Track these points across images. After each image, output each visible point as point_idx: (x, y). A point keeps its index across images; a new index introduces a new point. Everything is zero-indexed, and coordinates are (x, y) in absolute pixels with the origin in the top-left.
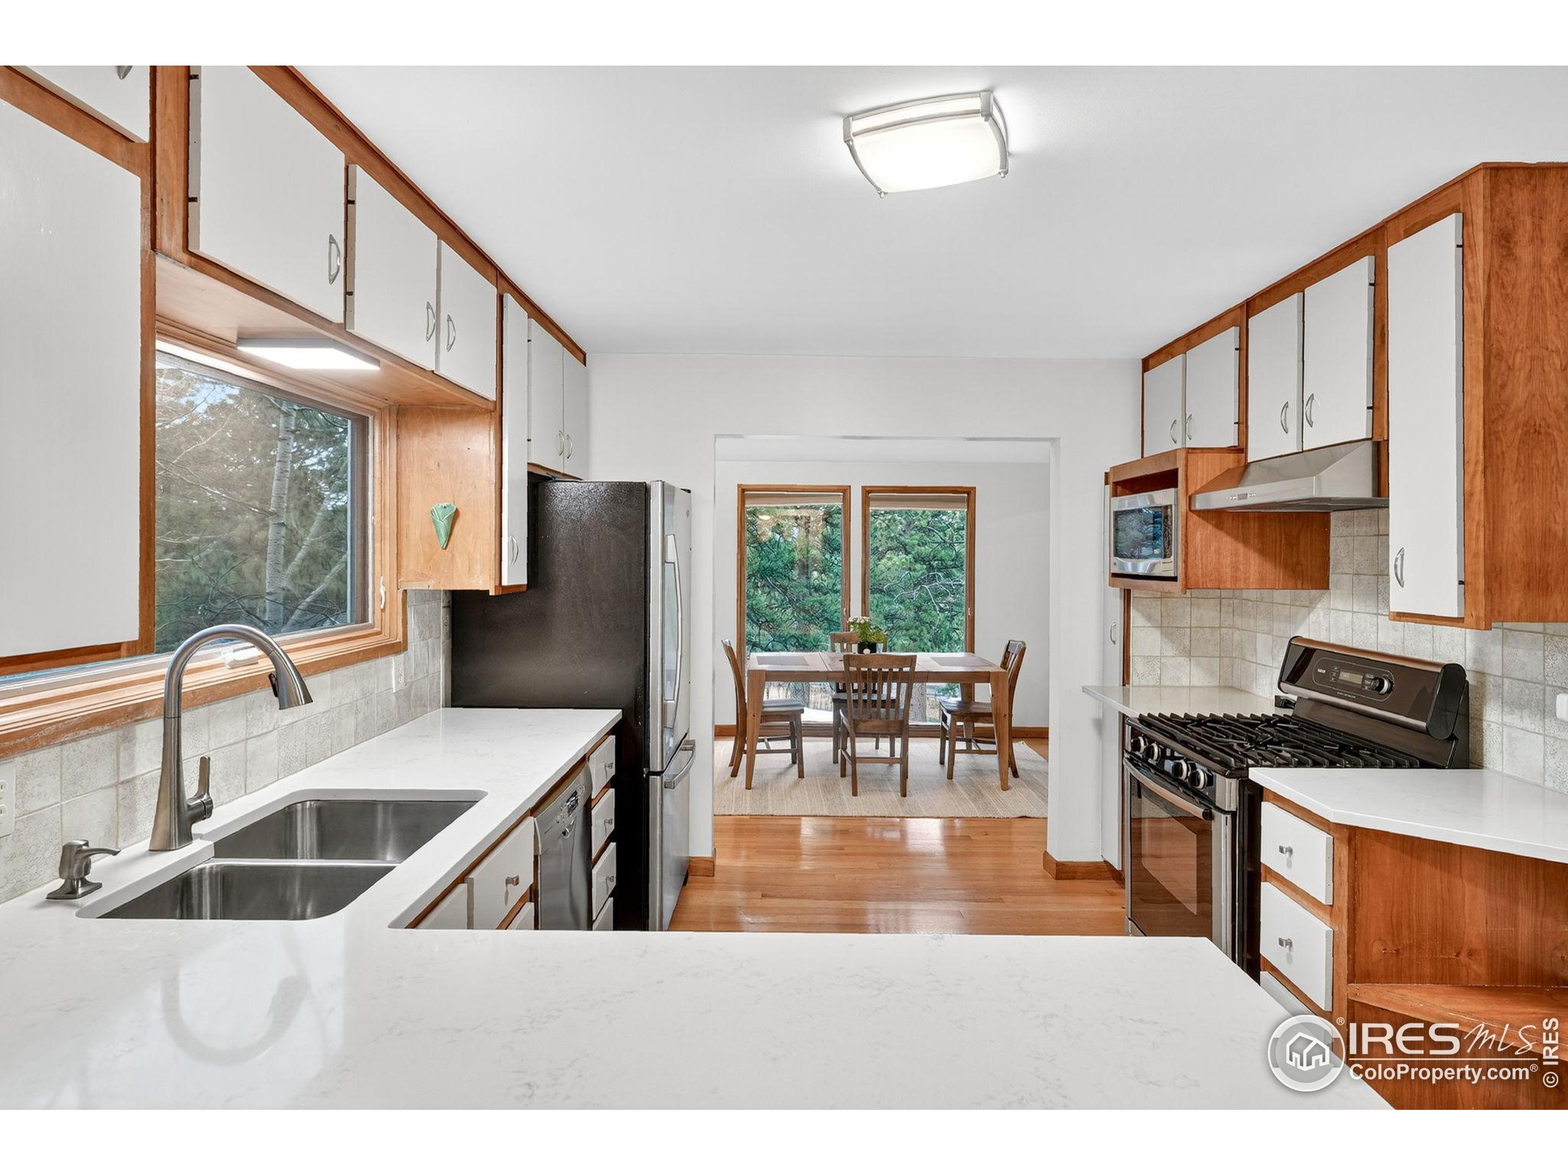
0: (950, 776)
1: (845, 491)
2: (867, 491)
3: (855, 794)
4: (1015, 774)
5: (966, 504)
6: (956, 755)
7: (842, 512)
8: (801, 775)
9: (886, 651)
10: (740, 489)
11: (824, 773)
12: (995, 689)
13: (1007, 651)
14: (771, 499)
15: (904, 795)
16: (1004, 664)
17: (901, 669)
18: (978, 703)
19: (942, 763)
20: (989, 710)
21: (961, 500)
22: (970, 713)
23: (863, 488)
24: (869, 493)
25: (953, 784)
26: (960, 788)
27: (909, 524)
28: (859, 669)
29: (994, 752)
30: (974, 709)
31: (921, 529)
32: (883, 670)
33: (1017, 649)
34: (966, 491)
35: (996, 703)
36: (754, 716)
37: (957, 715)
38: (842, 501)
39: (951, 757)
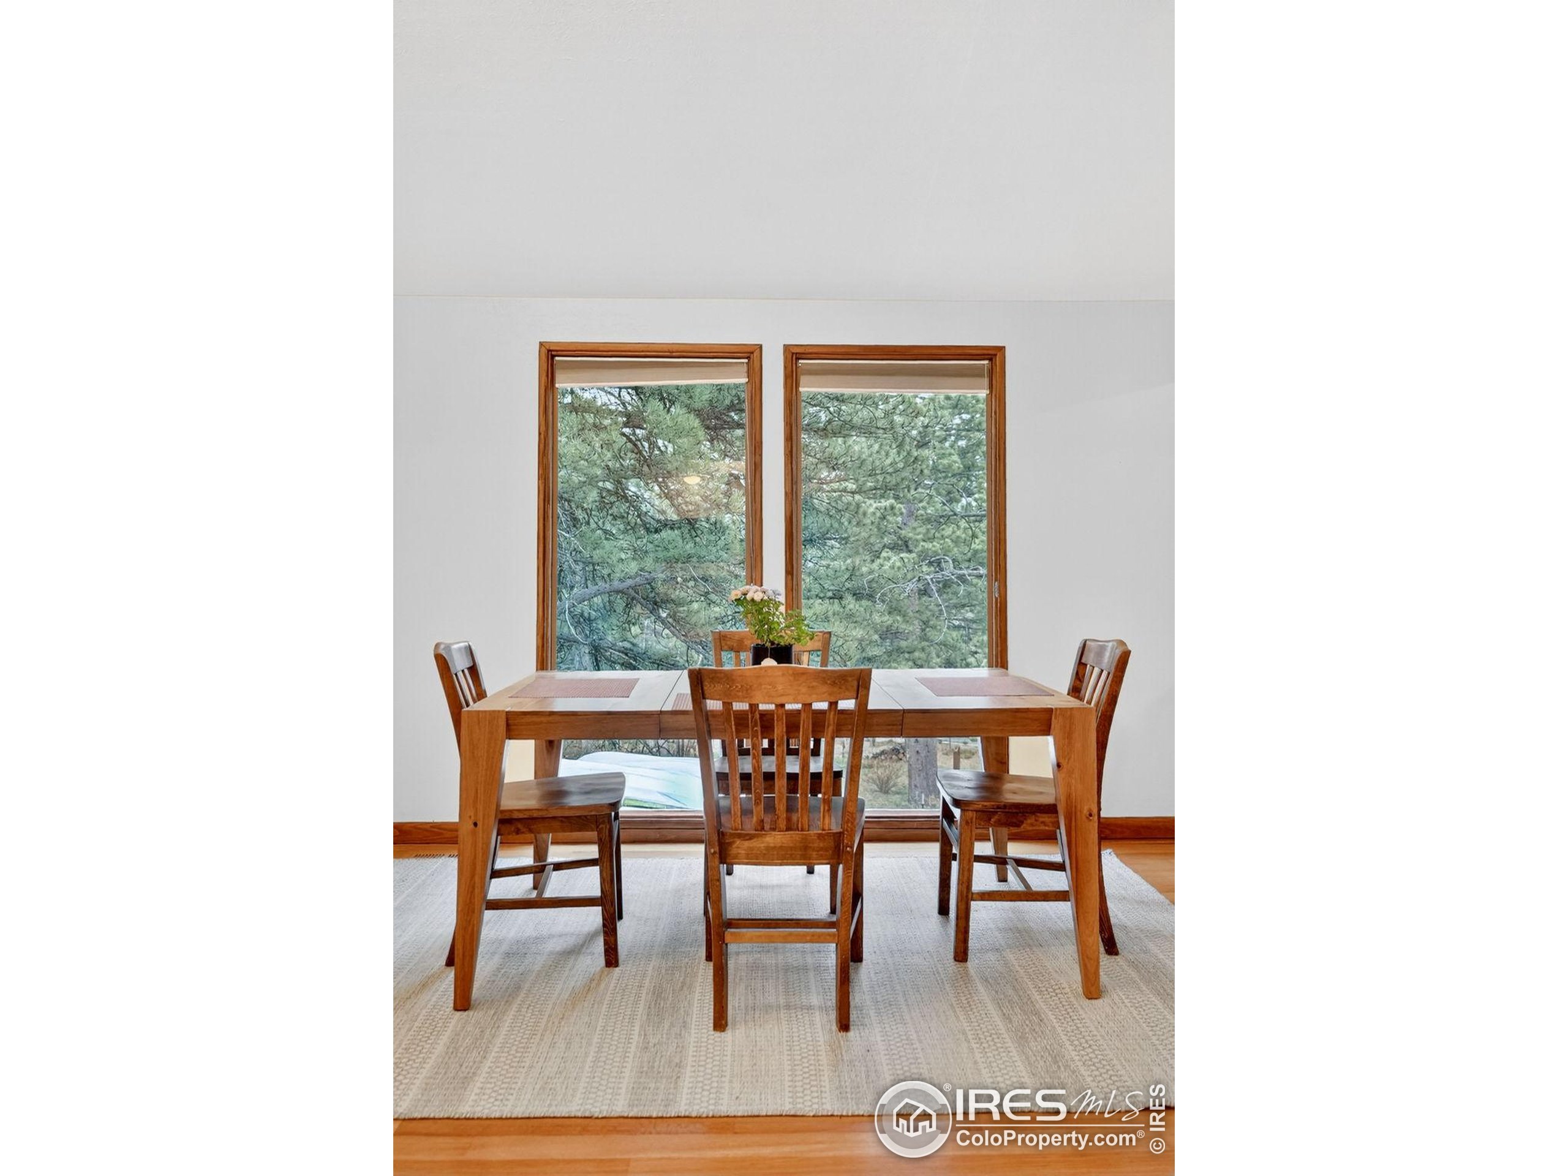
0: (961, 954)
1: (751, 356)
2: (794, 356)
3: (720, 1022)
4: (1111, 948)
5: (986, 381)
6: (974, 905)
7: (746, 406)
8: (612, 958)
9: (826, 666)
10: (544, 350)
11: (673, 946)
12: (1062, 751)
13: (1081, 665)
14: (606, 373)
15: (844, 1025)
16: (1076, 690)
17: (833, 704)
18: (1019, 779)
19: (943, 910)
20: (1047, 799)
21: (975, 373)
22: (1005, 806)
23: (787, 348)
24: (798, 359)
25: (966, 976)
26: (983, 992)
27: (911, 514)
28: (727, 705)
29: (1061, 896)
30: (1012, 794)
31: (928, 520)
32: (788, 707)
33: (1108, 659)
34: (986, 362)
35: (1069, 785)
36: (475, 824)
37: (977, 811)
38: (745, 380)
39: (963, 907)
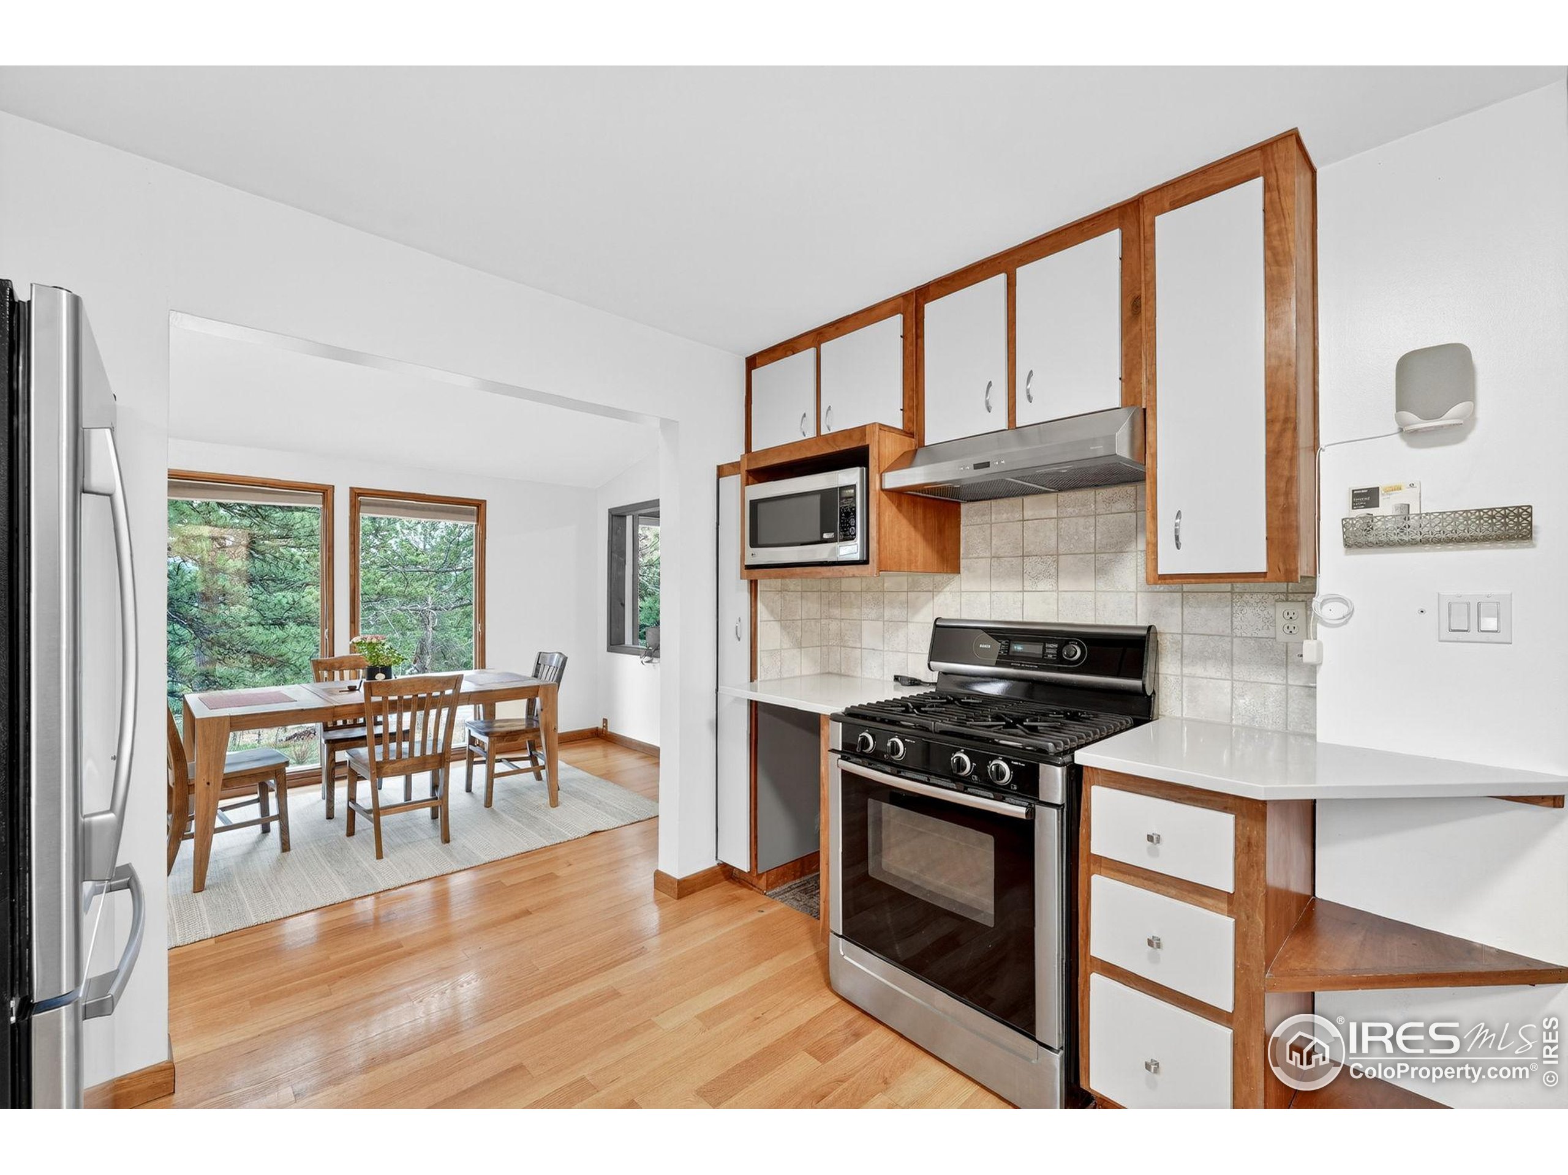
0: (488, 804)
1: (326, 493)
2: (356, 494)
3: (380, 856)
5: (475, 517)
6: (493, 779)
13: (538, 664)
15: (447, 841)
17: (442, 693)
21: (471, 513)
23: (352, 489)
24: (359, 496)
28: (385, 699)
30: (500, 728)
33: (556, 661)
34: (475, 508)
35: (546, 718)
36: (208, 784)
37: (497, 736)
38: (322, 506)
39: (490, 781)
